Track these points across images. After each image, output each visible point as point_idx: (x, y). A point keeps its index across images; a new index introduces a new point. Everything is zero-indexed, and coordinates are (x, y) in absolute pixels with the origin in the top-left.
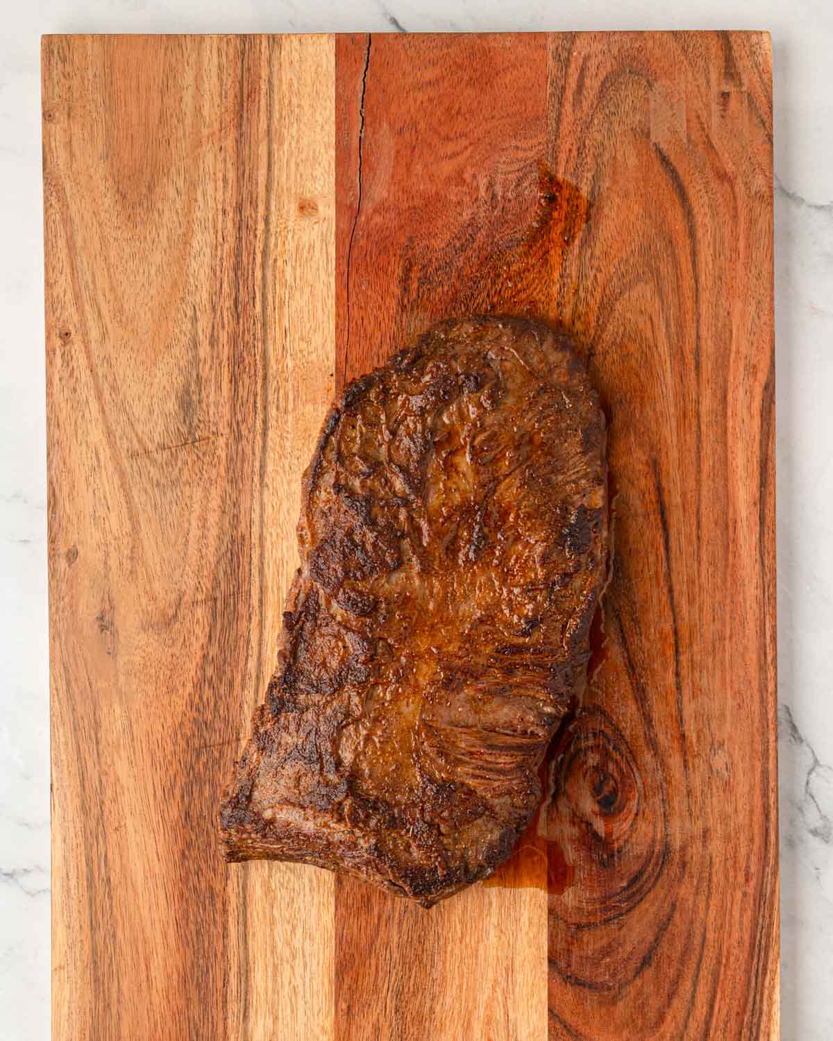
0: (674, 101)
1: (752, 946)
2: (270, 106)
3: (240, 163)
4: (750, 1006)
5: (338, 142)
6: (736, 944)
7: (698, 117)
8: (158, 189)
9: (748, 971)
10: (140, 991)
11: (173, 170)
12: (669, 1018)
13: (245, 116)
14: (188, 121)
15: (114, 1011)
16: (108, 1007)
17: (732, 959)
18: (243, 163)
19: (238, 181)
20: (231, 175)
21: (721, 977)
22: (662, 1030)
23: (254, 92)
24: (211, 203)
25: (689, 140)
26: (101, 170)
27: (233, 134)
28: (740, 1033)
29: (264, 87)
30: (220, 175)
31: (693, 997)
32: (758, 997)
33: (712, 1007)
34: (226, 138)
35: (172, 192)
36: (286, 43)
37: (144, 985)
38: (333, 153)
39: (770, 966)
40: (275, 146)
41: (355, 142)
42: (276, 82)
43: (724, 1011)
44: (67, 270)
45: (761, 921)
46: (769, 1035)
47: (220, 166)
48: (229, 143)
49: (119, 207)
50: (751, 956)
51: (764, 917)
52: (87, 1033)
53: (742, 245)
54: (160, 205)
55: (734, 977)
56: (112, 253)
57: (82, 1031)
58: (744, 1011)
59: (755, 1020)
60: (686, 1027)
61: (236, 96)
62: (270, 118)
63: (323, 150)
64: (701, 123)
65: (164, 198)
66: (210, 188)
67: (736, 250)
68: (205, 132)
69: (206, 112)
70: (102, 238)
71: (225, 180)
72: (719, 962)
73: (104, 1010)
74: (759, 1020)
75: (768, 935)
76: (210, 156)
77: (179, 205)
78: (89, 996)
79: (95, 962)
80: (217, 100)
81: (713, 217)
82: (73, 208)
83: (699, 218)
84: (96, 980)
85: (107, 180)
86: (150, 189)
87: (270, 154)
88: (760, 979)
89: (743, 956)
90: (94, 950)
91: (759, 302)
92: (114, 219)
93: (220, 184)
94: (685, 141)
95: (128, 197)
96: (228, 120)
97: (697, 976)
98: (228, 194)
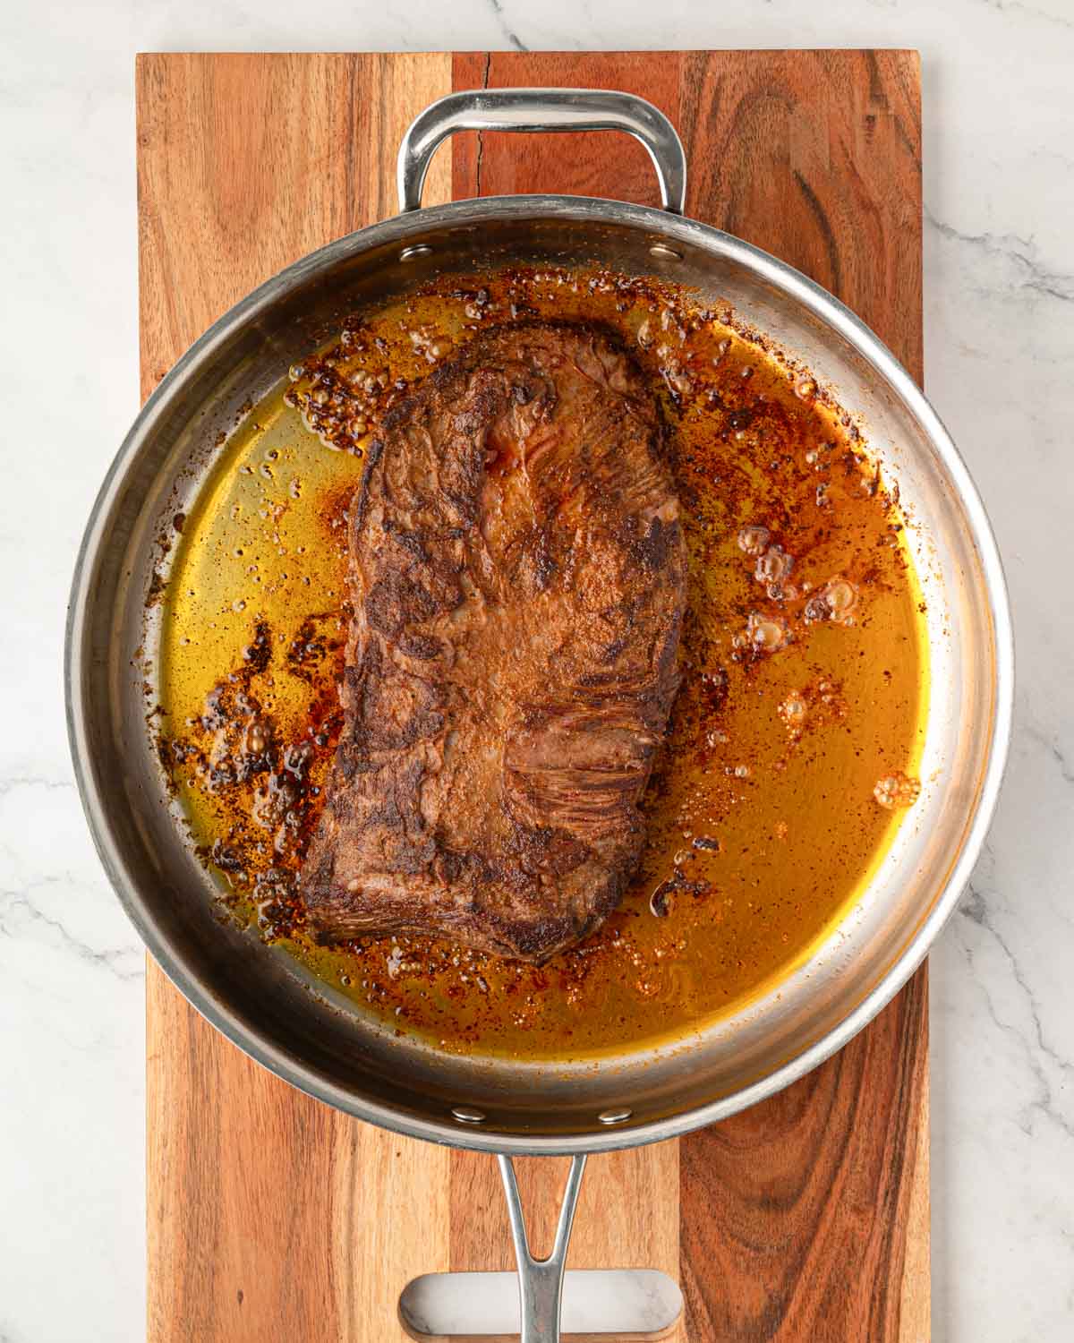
0: (816, 125)
1: (899, 1033)
2: (381, 130)
3: (349, 192)
4: (896, 1098)
5: (455, 169)
6: (881, 1032)
7: (842, 143)
8: (261, 220)
9: (894, 1061)
10: (241, 1082)
11: (278, 198)
12: (809, 1112)
13: (355, 140)
14: (294, 146)
15: (213, 1102)
16: (206, 1098)
17: (877, 1047)
18: (353, 192)
19: (347, 210)
20: (340, 205)
21: (866, 1067)
22: (802, 1124)
23: (364, 115)
24: (318, 234)
25: (831, 168)
26: (201, 197)
27: (341, 160)
28: (886, 1128)
29: (375, 110)
30: (328, 205)
31: (836, 1090)
32: (905, 1089)
33: (855, 1099)
34: (334, 165)
35: (276, 223)
36: (398, 62)
37: (246, 1075)
38: (449, 180)
39: (918, 1055)
40: (387, 174)
41: (474, 168)
42: (387, 104)
43: (868, 1106)
44: (164, 306)
45: (908, 1007)
46: (917, 1129)
47: (328, 194)
48: (338, 170)
49: (219, 239)
50: (898, 1044)
51: (911, 1003)
52: (185, 1129)
53: (888, 280)
54: (263, 236)
55: (879, 1067)
56: (213, 289)
57: (179, 1124)
58: (890, 1104)
59: (902, 1114)
60: (828, 1120)
61: (345, 119)
62: (381, 143)
63: (438, 177)
64: (845, 149)
65: (269, 229)
66: (317, 218)
67: (883, 286)
68: (312, 158)
69: (313, 135)
70: (202, 275)
71: (333, 209)
72: (863, 1051)
73: (203, 1102)
74: (907, 1114)
75: (916, 1023)
76: (318, 183)
77: (284, 237)
78: (186, 1086)
79: (193, 1051)
80: (325, 124)
81: (857, 250)
82: (170, 239)
83: (842, 251)
84: (194, 1069)
85: (206, 210)
86: (253, 219)
87: (381, 183)
88: (907, 1069)
89: (889, 1046)
90: (192, 1039)
91: (907, 341)
92: (214, 251)
93: (328, 214)
94: (827, 167)
95: (229, 227)
96: (336, 144)
97: (840, 1067)
98: (337, 225)
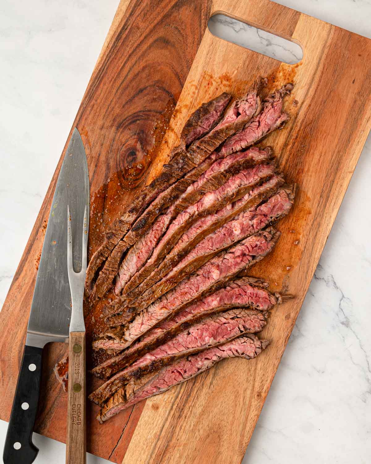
0: (10, 394)
1: (101, 81)
2: (154, 448)
3: (173, 432)
4: (110, 60)
5: (135, 426)
6: (107, 84)
7: (3, 385)
8: (206, 434)
9: (106, 73)
10: (325, 153)
11: (198, 439)
12: (141, 67)
13: (165, 448)
14: (185, 454)
15: (337, 150)
16: (339, 152)
17: (110, 79)
18: (172, 432)
19: (176, 426)
20: (178, 429)
21: (116, 74)
22: (146, 63)
23: (158, 456)
24: (189, 423)
25: (10, 378)
26: (222, 449)
27: (171, 444)
28: (118, 51)
29: (154, 456)
30: (182, 431)
31: (129, 71)
32: (106, 62)
33: (124, 65)
34: (175, 443)
35: (201, 432)
37: (323, 154)
38: (139, 423)
39: (97, 71)
40: (158, 433)
41: (129, 424)
42: (149, 456)
43: (121, 61)
44: (249, 418)
45: (94, 89)
46: (108, 47)
47: (180, 434)
48: (174, 441)
49: (222, 434)
50: (103, 77)
51: (93, 90)
52: (350, 145)
53: (6, 334)
54: (207, 429)
55: (112, 73)
56: (231, 418)
57: (351, 147)
58: (113, 58)
59: (110, 54)
60: (136, 62)
61: (165, 456)
62: (156, 444)
63: (142, 425)
64: (3, 382)
65: (205, 430)
66: (188, 427)
67: (8, 331)
68: (181, 448)
69: (178, 455)
70: (232, 424)
71: (181, 428)
72: (115, 80)
73: (341, 151)
74: (109, 53)
75: (93, 83)
76: (183, 438)
77: (201, 426)
78: (344, 158)
79: (337, 169)
80: (172, 458)
81: (12, 347)
82: (238, 439)
83: (17, 349)
84: (339, 163)
85: (223, 445)
86: (208, 436)
87: (161, 431)
88: (103, 68)
89: (105, 79)
90: (336, 174)
91: (7, 311)
92: (225, 430)
93: (183, 428)
94: (11, 378)
95: (217, 436)
96: (171, 449)
97: (125, 78)
98: (182, 423)
